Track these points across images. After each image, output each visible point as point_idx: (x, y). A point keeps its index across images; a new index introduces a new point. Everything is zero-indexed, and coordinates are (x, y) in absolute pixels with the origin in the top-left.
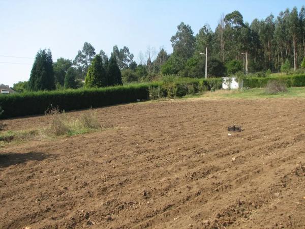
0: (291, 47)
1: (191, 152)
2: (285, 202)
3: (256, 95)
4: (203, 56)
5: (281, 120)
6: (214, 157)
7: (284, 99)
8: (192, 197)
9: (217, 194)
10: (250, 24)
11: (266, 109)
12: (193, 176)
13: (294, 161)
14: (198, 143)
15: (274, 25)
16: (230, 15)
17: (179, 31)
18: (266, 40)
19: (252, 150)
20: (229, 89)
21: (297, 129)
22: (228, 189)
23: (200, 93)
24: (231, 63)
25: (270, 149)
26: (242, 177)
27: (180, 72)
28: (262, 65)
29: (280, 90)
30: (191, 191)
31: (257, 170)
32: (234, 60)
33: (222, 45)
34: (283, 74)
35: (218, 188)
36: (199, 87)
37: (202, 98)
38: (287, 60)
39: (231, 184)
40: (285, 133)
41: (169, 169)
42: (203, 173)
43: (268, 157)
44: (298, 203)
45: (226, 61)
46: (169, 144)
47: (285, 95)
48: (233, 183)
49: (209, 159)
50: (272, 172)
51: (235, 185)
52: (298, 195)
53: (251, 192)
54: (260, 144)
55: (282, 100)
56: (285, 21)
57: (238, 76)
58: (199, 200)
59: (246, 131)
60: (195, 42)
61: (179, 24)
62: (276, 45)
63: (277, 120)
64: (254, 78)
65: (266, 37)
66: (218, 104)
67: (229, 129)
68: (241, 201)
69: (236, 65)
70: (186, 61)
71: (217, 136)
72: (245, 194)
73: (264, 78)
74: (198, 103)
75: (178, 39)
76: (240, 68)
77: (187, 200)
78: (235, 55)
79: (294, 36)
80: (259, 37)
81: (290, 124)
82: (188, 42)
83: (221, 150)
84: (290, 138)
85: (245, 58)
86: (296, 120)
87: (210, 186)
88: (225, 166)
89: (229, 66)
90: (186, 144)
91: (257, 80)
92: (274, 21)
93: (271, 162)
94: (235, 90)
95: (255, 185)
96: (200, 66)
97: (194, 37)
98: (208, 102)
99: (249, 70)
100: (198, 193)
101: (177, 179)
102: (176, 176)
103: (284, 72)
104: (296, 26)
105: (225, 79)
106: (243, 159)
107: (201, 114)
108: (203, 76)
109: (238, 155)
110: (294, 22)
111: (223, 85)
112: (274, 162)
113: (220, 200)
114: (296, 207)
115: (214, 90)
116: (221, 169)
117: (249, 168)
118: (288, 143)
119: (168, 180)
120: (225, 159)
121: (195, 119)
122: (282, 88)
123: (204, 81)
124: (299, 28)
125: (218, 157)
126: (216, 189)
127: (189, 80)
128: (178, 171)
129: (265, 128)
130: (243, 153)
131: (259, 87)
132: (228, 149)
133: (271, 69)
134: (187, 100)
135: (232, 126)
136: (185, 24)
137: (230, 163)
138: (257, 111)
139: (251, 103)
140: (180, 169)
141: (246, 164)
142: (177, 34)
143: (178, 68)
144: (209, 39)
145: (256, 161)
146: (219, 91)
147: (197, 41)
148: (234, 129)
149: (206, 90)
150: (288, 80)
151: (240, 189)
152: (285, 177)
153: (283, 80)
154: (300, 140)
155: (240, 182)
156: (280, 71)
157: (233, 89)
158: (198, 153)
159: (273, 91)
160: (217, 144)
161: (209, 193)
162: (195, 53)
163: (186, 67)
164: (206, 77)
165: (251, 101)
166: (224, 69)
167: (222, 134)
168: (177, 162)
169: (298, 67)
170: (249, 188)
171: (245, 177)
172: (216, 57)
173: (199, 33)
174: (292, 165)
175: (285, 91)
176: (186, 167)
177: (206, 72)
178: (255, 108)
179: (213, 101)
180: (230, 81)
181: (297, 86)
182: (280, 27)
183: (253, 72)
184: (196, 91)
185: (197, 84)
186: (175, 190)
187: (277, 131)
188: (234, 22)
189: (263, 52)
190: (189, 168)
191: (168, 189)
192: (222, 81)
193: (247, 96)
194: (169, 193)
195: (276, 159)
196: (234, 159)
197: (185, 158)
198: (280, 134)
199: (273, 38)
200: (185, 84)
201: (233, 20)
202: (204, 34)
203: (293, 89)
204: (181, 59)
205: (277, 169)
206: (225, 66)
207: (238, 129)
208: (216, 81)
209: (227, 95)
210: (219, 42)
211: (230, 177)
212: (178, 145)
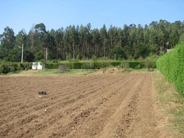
0: (72, 46)
1: (18, 107)
2: (78, 131)
3: (52, 73)
4: (20, 48)
5: (68, 88)
6: (33, 110)
7: (69, 75)
8: (25, 134)
9: (39, 131)
10: (50, 32)
11: (59, 82)
12: (22, 122)
13: (79, 110)
14: (22, 102)
15: (63, 34)
16: (38, 25)
17: (5, 32)
18: (59, 42)
19: (55, 104)
20: (37, 69)
21: (78, 92)
22: (45, 128)
23: (18, 71)
24: (38, 53)
25: (65, 104)
26: (52, 120)
27: (5, 58)
28: (56, 56)
29: (66, 71)
30: (23, 131)
31: (60, 116)
32: (39, 52)
33: (33, 43)
34: (67, 61)
35: (39, 127)
36: (18, 68)
37: (20, 75)
38: (70, 53)
39: (46, 124)
40: (71, 95)
41: (6, 119)
42: (29, 120)
43: (65, 108)
44: (85, 131)
45: (34, 52)
46: (3, 103)
47: (69, 73)
48: (48, 124)
49: (30, 111)
50: (68, 117)
51: (49, 125)
52: (84, 127)
53: (59, 128)
54: (59, 101)
55: (67, 76)
56: (69, 32)
57: (42, 62)
58: (29, 136)
59: (50, 94)
60: (15, 39)
61: (6, 27)
62: (64, 45)
63: (66, 87)
64: (51, 63)
65: (59, 40)
66: (30, 79)
67: (40, 93)
68: (55, 133)
69: (41, 55)
70: (9, 51)
71: (33, 97)
72: (56, 129)
73: (57, 64)
74: (17, 77)
75: (4, 37)
76: (43, 57)
77: (22, 136)
78: (40, 49)
79: (74, 40)
80: (54, 39)
81: (74, 90)
82: (11, 39)
83: (37, 106)
84: (75, 97)
85: (46, 51)
86: (76, 87)
87: (35, 127)
88: (41, 115)
89: (36, 55)
90: (14, 103)
91: (53, 65)
92: (63, 31)
93: (67, 111)
94: (40, 70)
95: (60, 124)
96: (18, 55)
97: (15, 36)
98: (23, 77)
99: (48, 58)
100: (28, 132)
101: (13, 124)
102: (12, 123)
103: (68, 60)
104: (75, 35)
105: (34, 63)
106: (51, 110)
107: (20, 84)
108: (20, 61)
109: (47, 108)
110: (74, 33)
111: (33, 66)
112: (68, 111)
113: (41, 134)
114: (84, 133)
115: (27, 70)
116: (39, 117)
117: (55, 115)
118: (75, 100)
119: (7, 125)
120: (40, 111)
121: (17, 88)
122: (67, 69)
123: (21, 64)
124: (76, 36)
125: (35, 110)
126: (38, 128)
127: (11, 63)
128: (12, 119)
129: (60, 92)
130: (50, 107)
131: (54, 69)
132: (41, 105)
133: (61, 58)
134: (10, 76)
135: (41, 91)
136: (9, 27)
137: (44, 113)
138: (54, 83)
139: (50, 78)
140: (13, 118)
141: (53, 113)
142: (4, 33)
143: (4, 55)
144: (25, 38)
145: (58, 111)
146: (30, 70)
147: (16, 39)
148: (42, 93)
149: (22, 70)
150: (70, 65)
151: (52, 127)
152: (76, 118)
153: (68, 65)
154: (80, 98)
155: (51, 123)
156: (66, 60)
157: (39, 69)
158: (23, 108)
159: (62, 71)
160: (34, 102)
161: (34, 131)
162: (15, 46)
163: (9, 55)
164: (22, 61)
165: (50, 77)
166: (33, 57)
167: (35, 96)
168: (10, 114)
169: (75, 58)
170: (57, 126)
171: (54, 120)
172: (28, 49)
173: (18, 34)
174: (78, 112)
175: (69, 71)
176: (16, 117)
177: (22, 59)
178: (52, 81)
179: (26, 76)
180: (37, 64)
181: (75, 68)
182: (66, 35)
183: (50, 60)
184: (16, 70)
185: (16, 66)
186: (13, 131)
187: (67, 94)
188: (40, 30)
189: (57, 49)
190: (19, 117)
191: (7, 131)
192: (32, 64)
193: (47, 73)
194: (9, 133)
195: (69, 109)
196: (46, 110)
197: (15, 111)
198: (69, 95)
199: (62, 41)
200: (9, 65)
201: (40, 28)
202: (21, 35)
203: (73, 70)
204: (6, 49)
205: (71, 114)
206: (34, 55)
207: (45, 93)
208: (29, 65)
209: (35, 73)
210: (31, 41)
211: (45, 121)
212: (8, 104)
